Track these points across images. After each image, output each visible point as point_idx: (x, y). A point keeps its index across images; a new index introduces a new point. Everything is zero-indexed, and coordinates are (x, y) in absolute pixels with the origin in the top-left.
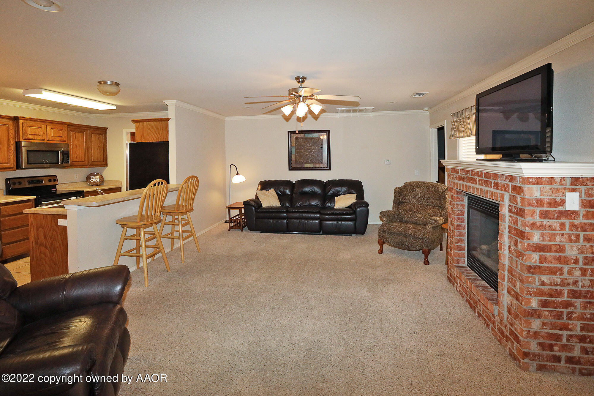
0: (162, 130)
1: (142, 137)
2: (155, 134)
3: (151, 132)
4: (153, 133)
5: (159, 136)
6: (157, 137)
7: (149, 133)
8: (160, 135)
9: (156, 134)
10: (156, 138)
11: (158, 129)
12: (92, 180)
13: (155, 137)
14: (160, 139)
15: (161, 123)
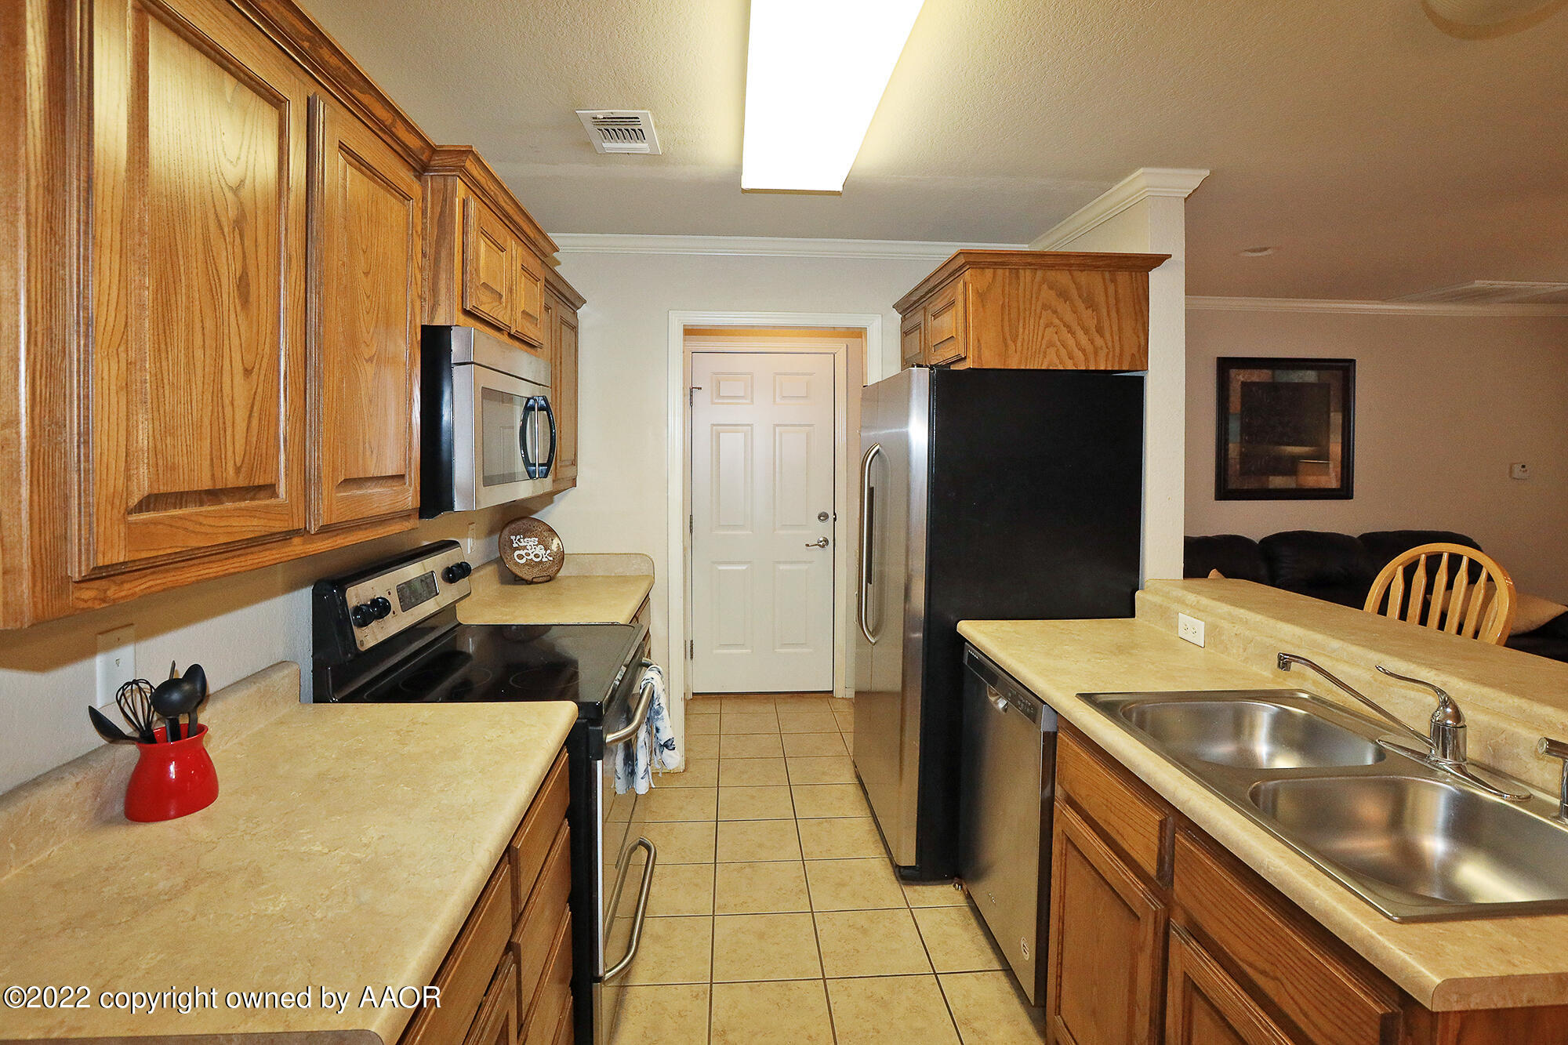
0: (1114, 314)
1: (1009, 342)
2: (1080, 334)
3: (1057, 321)
4: (1066, 325)
5: (1099, 342)
6: (1089, 348)
7: (1047, 326)
8: (1102, 336)
9: (1086, 331)
10: (1084, 351)
11: (1091, 304)
12: (520, 557)
13: (1078, 344)
14: (1102, 354)
15: (1114, 281)
